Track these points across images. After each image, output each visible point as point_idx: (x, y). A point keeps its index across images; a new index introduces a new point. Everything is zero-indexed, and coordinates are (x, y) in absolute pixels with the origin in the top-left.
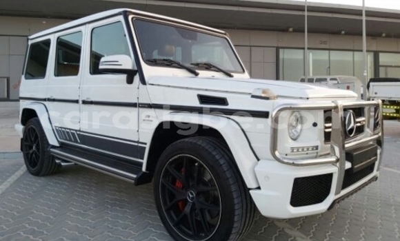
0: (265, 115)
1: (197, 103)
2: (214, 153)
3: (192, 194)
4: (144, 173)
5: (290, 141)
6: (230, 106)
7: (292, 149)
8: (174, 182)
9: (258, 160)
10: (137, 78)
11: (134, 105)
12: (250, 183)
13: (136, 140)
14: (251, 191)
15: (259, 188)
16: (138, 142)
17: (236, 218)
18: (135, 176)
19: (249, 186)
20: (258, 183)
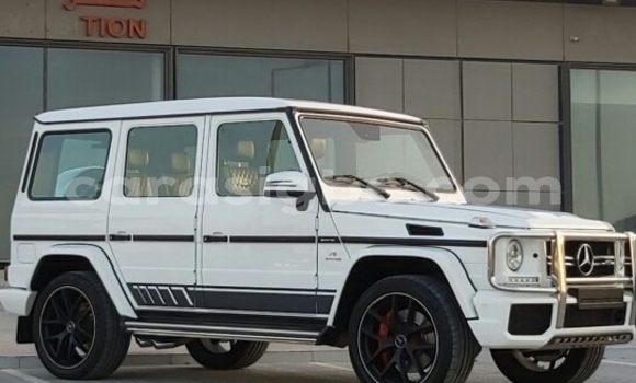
0: (483, 244)
1: (406, 235)
2: (430, 288)
3: (401, 338)
4: (330, 328)
5: (508, 270)
6: (446, 237)
7: (511, 278)
8: (376, 330)
9: (476, 290)
10: (314, 203)
11: (310, 240)
12: (468, 313)
13: (313, 288)
14: (469, 322)
15: (477, 318)
16: (317, 290)
17: (454, 352)
18: (317, 334)
19: (467, 317)
20: (476, 313)
